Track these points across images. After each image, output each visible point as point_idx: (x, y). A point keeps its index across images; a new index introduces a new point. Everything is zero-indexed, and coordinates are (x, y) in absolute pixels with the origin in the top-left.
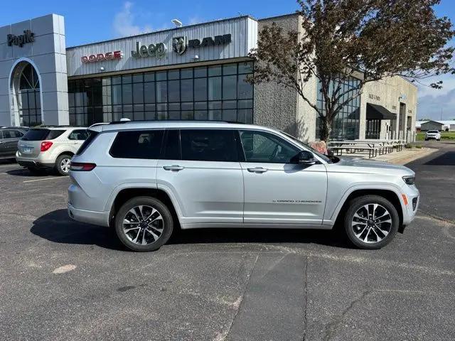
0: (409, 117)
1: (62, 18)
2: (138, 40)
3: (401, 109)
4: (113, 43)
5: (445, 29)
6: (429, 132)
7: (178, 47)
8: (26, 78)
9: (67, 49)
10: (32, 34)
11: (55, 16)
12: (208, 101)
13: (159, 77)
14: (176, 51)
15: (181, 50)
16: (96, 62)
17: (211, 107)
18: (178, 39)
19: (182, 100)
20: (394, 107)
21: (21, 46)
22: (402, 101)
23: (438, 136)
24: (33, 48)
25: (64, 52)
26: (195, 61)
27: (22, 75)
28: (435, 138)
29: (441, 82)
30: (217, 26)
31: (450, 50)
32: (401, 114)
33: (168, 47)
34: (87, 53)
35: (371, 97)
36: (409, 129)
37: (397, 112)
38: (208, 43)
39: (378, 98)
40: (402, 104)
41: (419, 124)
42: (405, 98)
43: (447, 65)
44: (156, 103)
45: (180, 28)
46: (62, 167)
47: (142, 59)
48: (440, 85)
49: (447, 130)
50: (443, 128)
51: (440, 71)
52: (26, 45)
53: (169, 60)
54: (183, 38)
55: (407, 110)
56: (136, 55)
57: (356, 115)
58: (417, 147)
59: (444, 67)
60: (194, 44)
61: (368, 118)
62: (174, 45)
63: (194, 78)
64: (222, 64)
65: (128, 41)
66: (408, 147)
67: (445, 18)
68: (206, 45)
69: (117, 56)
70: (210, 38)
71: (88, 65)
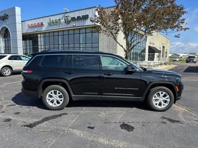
0: (166, 52)
1: (19, 9)
2: (50, 17)
3: (163, 49)
4: (40, 19)
5: (181, 10)
6: (174, 58)
7: (67, 20)
8: (6, 34)
9: (22, 22)
10: (7, 15)
11: (16, 8)
12: (80, 44)
13: (60, 34)
14: (66, 22)
15: (68, 22)
16: (33, 27)
17: (81, 46)
18: (67, 17)
19: (69, 43)
20: (160, 48)
21: (3, 20)
22: (163, 45)
23: (178, 60)
24: (8, 21)
25: (21, 23)
26: (74, 26)
27: (4, 33)
28: (176, 61)
29: (179, 35)
30: (83, 11)
31: (183, 20)
32: (163, 51)
33: (63, 21)
34: (30, 23)
35: (150, 43)
36: (166, 57)
37: (161, 50)
38: (79, 18)
39: (153, 44)
40: (164, 47)
41: (170, 55)
42: (165, 44)
43: (182, 27)
44: (59, 45)
45: (68, 12)
46: (4, 73)
47: (52, 26)
48: (179, 36)
49: (181, 57)
50: (180, 57)
51: (179, 30)
52: (5, 20)
53: (63, 26)
54: (69, 16)
55: (165, 49)
56: (50, 24)
57: (144, 51)
58: (169, 64)
59: (180, 28)
60: (73, 19)
61: (149, 52)
62: (65, 20)
63: (74, 34)
64: (86, 28)
65: (46, 18)
66: (165, 64)
67: (181, 5)
68: (78, 19)
69: (42, 24)
70: (80, 17)
71: (30, 29)
